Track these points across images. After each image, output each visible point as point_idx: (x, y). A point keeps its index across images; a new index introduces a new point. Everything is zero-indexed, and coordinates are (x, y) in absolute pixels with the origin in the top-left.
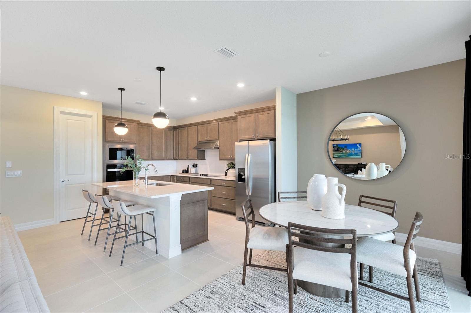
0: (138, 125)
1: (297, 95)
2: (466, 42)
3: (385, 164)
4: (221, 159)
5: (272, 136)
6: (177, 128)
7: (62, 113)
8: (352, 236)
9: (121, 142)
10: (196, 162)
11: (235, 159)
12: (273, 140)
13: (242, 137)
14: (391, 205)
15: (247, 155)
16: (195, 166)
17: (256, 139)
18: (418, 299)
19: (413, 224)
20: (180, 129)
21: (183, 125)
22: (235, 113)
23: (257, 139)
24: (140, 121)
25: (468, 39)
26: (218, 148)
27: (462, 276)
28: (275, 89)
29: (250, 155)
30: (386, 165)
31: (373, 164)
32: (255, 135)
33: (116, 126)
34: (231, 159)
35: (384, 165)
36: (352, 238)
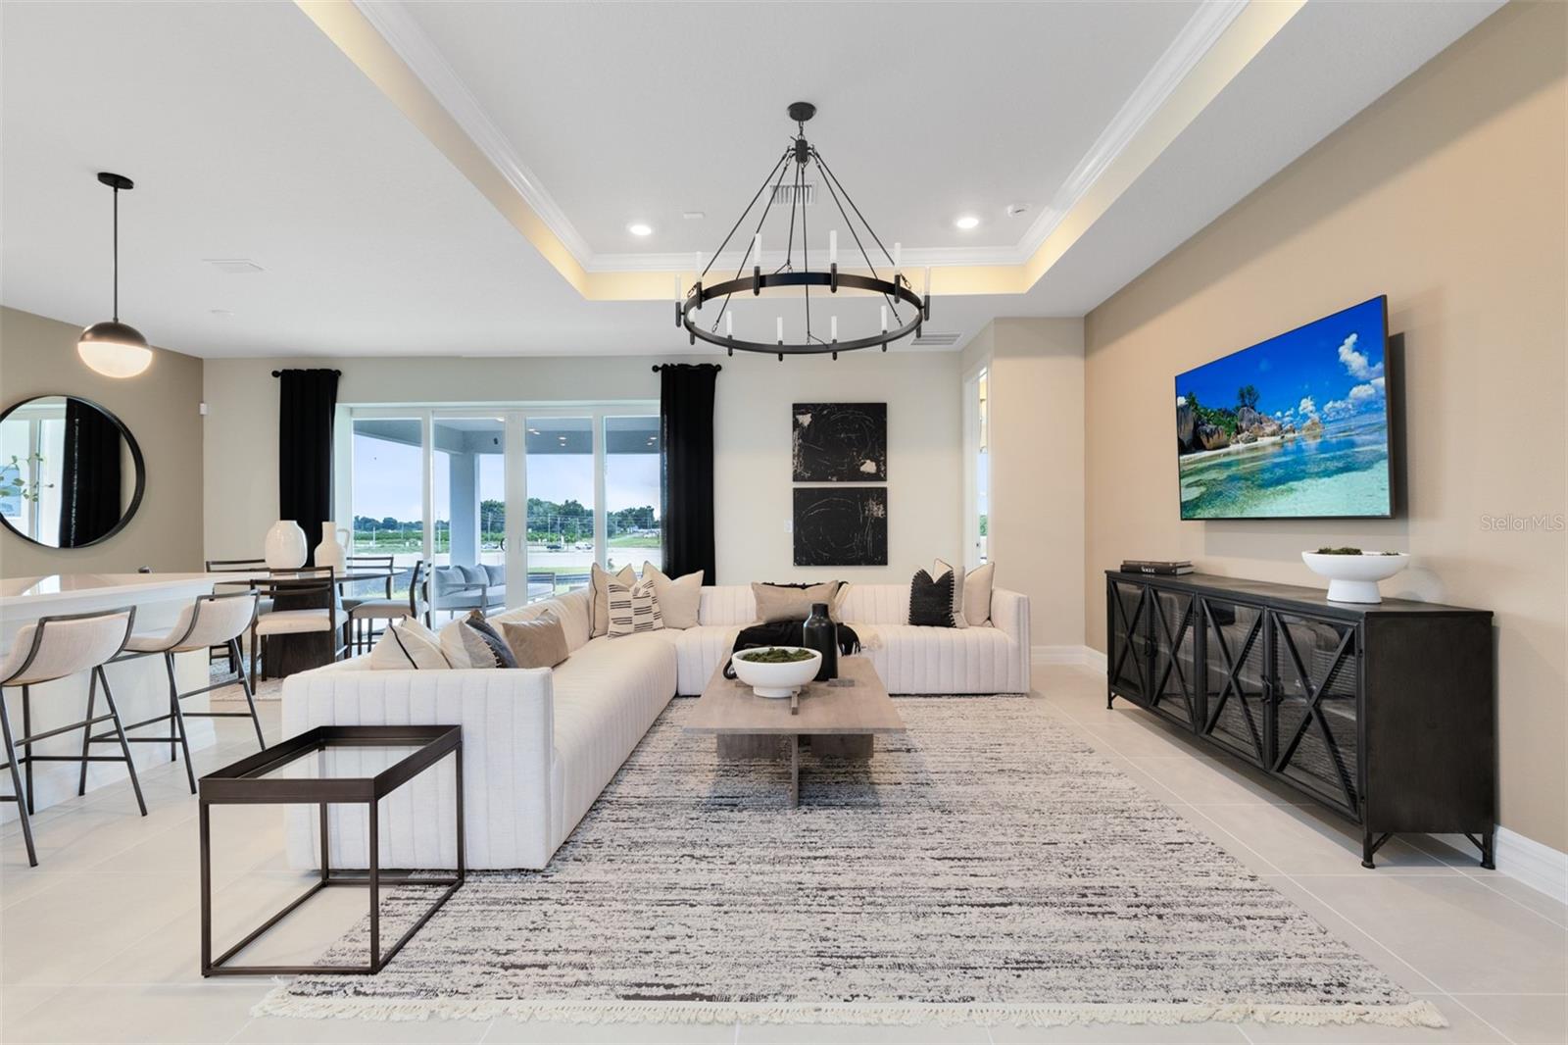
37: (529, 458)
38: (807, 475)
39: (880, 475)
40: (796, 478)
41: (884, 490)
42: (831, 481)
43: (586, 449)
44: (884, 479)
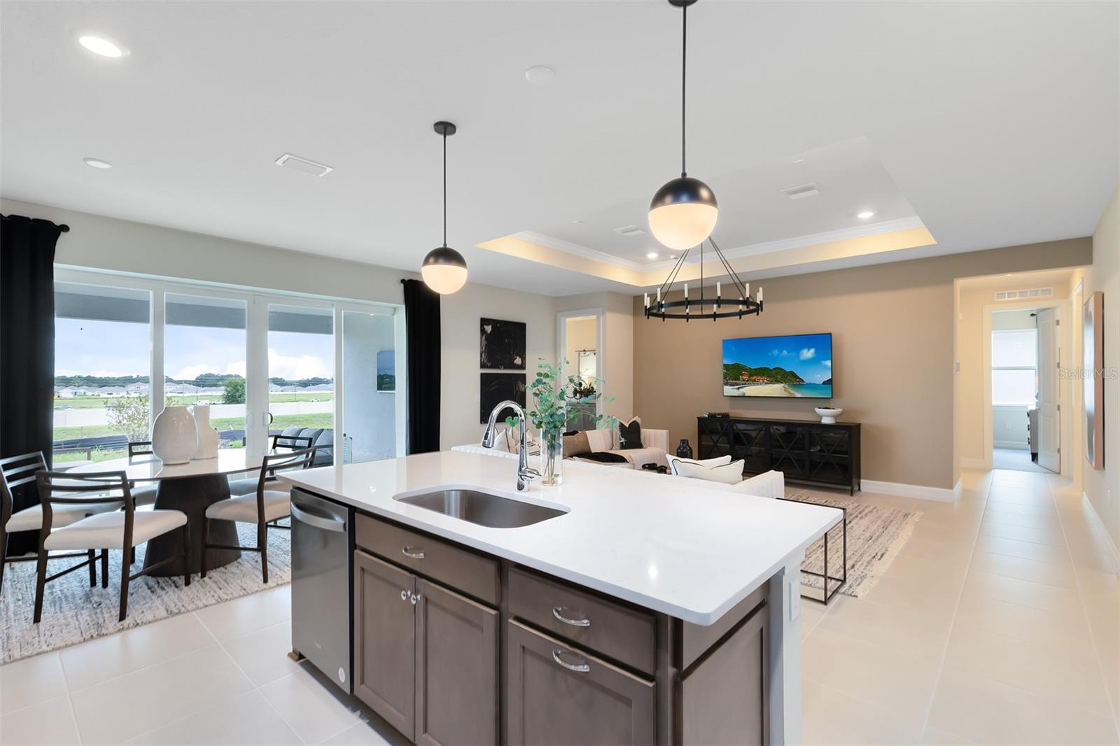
37: (270, 334)
38: (489, 365)
39: (522, 367)
40: (483, 366)
41: (525, 375)
42: (500, 368)
43: (328, 330)
44: (524, 368)
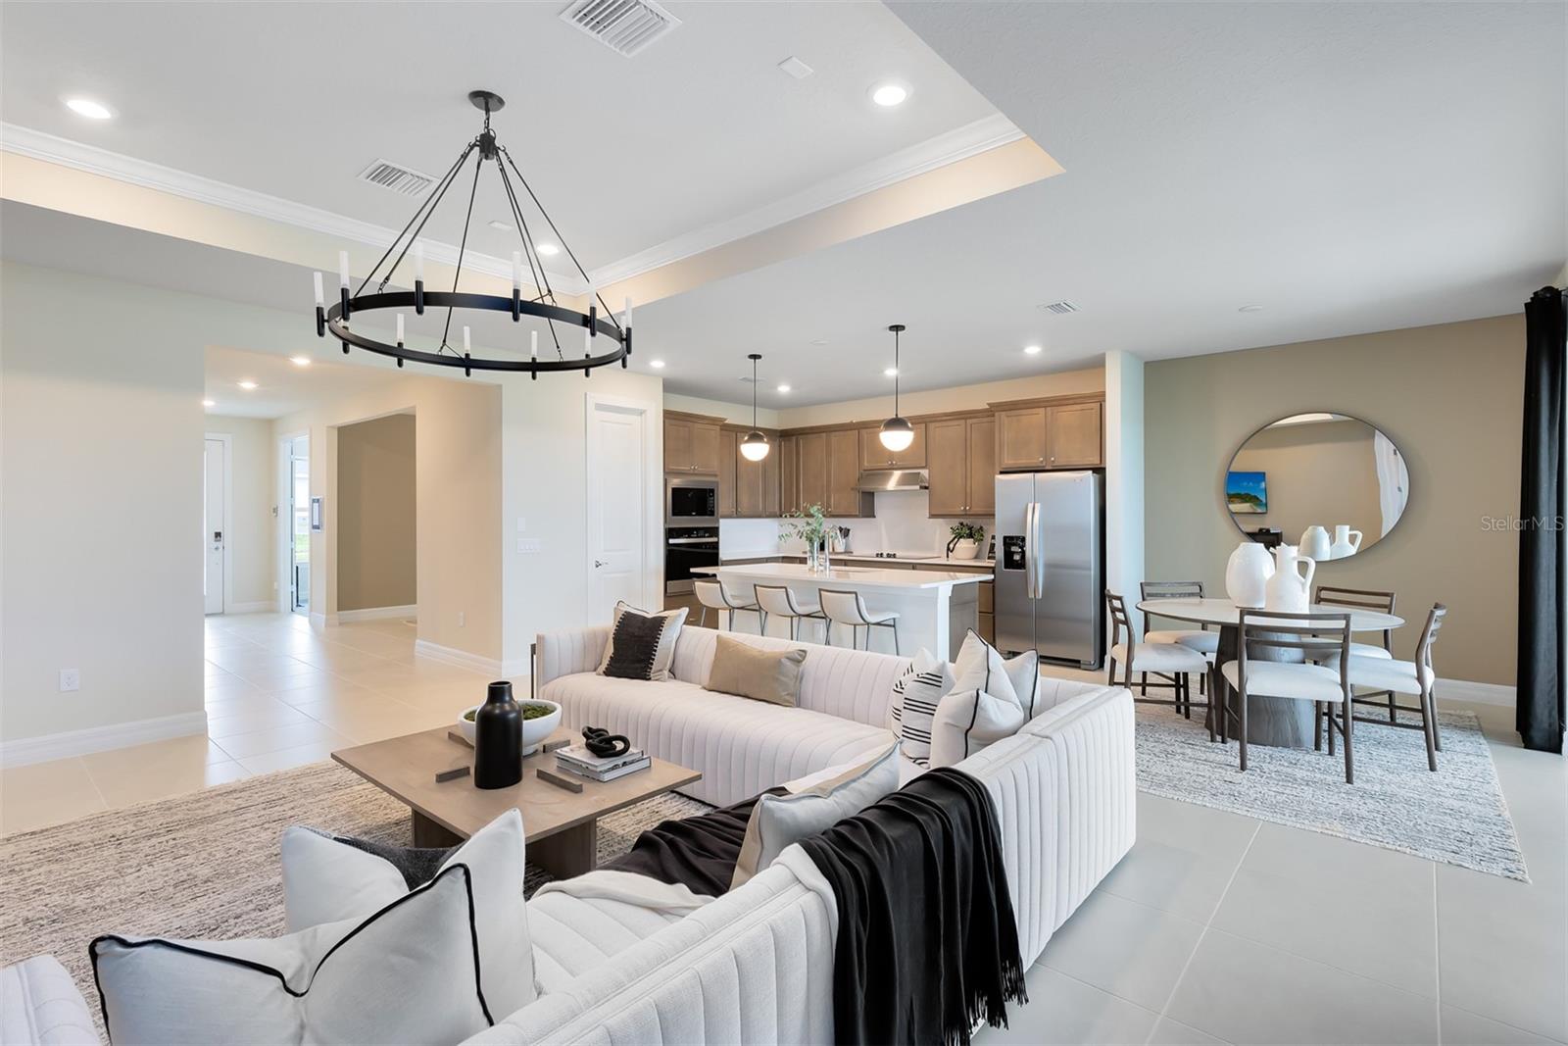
0: (721, 430)
1: (1146, 363)
2: (1526, 304)
3: (1348, 527)
4: (932, 516)
5: (1096, 461)
6: (793, 435)
7: (600, 407)
8: (1344, 622)
9: (692, 472)
10: (845, 523)
11: (994, 515)
12: (1100, 471)
13: (1009, 462)
14: (1386, 600)
15: (1030, 506)
16: (845, 533)
17: (1047, 468)
18: (1437, 749)
19: (1432, 612)
20: (800, 437)
21: (812, 428)
22: (988, 404)
23: (1050, 468)
24: (725, 420)
25: (1529, 301)
26: (926, 488)
27: (1517, 729)
28: (1104, 354)
29: (1038, 506)
30: (1350, 530)
31: (1322, 528)
32: (1045, 459)
33: (747, 442)
34: (966, 515)
35: (1345, 531)
36: (1344, 626)
